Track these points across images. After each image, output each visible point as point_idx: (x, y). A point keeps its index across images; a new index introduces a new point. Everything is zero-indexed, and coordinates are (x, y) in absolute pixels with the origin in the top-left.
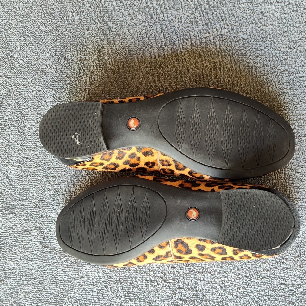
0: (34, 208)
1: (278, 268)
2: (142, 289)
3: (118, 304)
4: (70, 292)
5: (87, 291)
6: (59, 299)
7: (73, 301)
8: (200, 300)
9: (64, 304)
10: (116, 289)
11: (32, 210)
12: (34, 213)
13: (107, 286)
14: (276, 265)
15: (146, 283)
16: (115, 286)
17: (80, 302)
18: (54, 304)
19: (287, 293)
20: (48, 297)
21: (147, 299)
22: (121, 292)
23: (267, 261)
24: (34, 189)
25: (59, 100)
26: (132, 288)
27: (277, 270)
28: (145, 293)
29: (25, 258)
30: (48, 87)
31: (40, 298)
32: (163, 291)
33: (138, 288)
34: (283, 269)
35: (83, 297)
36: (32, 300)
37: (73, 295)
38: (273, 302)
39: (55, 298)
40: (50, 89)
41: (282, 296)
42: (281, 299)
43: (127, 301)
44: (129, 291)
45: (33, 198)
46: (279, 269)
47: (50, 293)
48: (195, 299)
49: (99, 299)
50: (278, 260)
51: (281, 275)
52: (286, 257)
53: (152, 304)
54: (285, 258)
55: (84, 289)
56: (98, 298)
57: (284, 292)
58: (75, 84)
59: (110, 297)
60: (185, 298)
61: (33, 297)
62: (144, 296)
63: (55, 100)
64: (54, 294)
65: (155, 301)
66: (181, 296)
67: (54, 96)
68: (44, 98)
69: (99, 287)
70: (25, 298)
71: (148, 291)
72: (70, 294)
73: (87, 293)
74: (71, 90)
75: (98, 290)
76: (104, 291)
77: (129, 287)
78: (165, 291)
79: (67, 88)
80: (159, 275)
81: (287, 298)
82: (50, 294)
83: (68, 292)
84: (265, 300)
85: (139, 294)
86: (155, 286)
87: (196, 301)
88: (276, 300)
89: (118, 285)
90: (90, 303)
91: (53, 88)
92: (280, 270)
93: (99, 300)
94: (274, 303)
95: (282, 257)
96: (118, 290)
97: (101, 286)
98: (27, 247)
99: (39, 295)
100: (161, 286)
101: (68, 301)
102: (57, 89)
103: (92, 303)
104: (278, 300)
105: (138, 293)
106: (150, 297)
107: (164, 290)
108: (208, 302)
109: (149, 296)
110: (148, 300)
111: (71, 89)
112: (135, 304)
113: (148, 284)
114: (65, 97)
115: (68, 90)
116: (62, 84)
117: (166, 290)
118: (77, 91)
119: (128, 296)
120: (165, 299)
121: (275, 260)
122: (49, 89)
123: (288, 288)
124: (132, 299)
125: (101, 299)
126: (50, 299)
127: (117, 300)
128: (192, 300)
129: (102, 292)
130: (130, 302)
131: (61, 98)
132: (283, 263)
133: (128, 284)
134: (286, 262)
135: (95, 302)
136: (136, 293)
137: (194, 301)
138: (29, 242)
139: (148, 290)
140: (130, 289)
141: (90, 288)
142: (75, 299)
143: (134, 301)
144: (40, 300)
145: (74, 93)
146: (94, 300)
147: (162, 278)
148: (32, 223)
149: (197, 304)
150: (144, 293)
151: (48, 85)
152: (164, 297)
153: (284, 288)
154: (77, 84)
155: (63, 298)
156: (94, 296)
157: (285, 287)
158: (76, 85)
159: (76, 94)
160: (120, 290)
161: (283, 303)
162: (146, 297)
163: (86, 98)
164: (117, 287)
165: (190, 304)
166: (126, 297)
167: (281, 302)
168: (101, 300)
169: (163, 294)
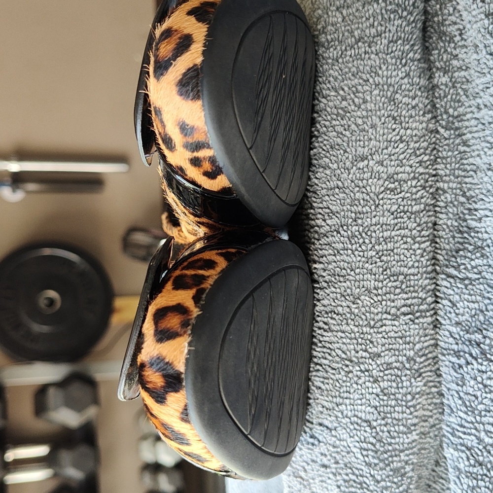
32: (481, 386)
78: (485, 386)
80: (473, 337)
107: (482, 383)
147: (478, 345)
152: (481, 403)
169: (479, 394)
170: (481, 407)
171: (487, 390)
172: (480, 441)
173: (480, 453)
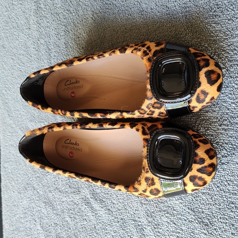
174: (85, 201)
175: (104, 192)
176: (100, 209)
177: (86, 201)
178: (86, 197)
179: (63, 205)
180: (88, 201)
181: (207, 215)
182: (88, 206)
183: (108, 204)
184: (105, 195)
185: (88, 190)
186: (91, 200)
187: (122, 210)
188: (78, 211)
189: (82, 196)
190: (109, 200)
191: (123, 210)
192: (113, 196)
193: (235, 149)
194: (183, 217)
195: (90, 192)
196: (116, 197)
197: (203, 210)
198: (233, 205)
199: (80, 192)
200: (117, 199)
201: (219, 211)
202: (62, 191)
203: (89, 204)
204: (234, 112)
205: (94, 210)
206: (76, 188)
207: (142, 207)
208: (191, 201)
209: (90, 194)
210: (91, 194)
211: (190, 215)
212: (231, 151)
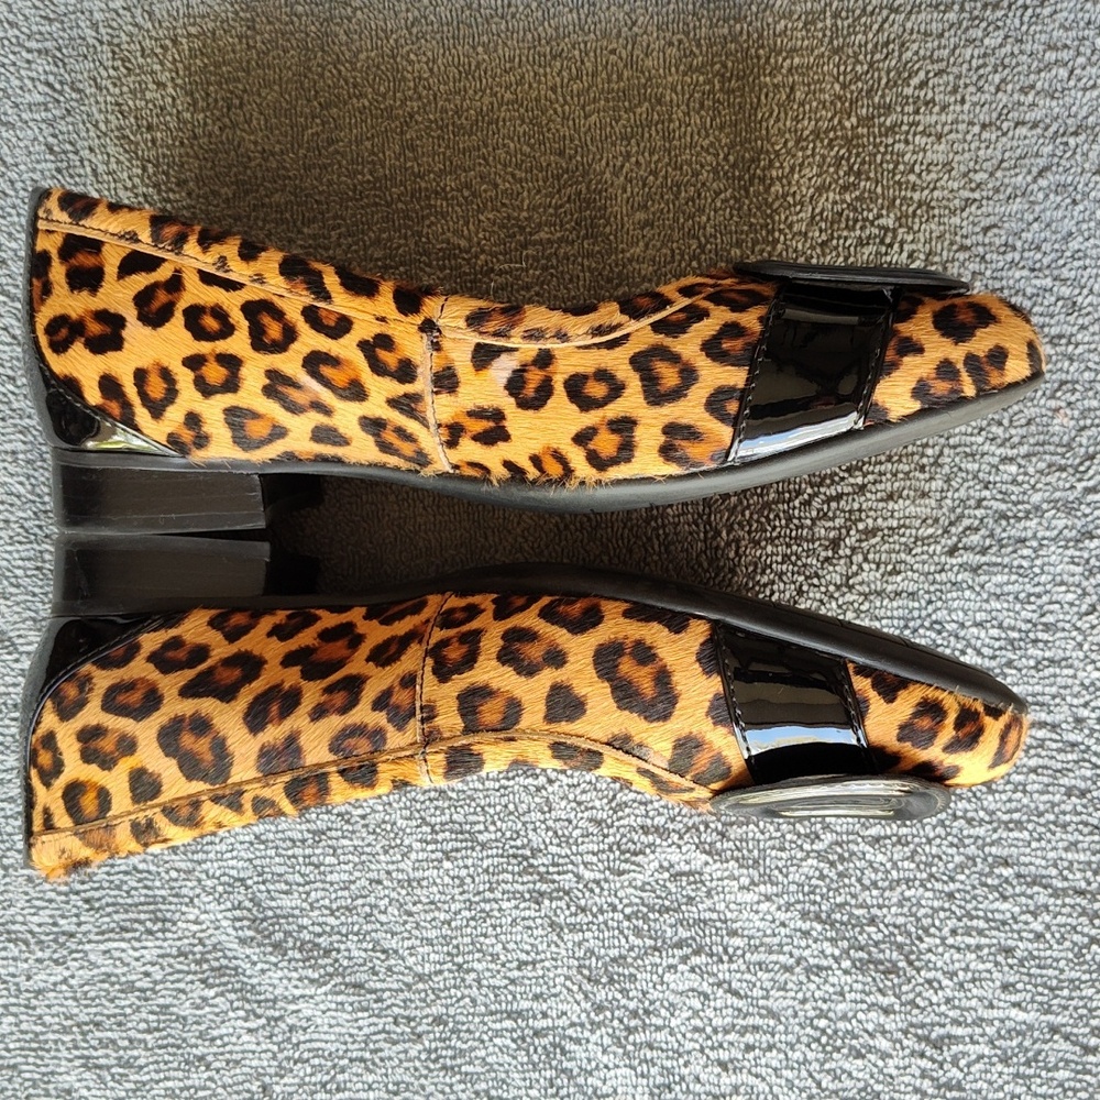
0: (20, 543)
1: (1015, 663)
2: (489, 805)
3: (400, 877)
4: (204, 856)
5: (270, 845)
6: (163, 888)
7: (220, 889)
8: (719, 820)
9: (187, 905)
10: (384, 822)
11: (10, 552)
12: (20, 563)
13: (347, 813)
14: (1010, 655)
15: (503, 782)
16: (380, 808)
17: (247, 888)
18: (145, 908)
19: (1059, 758)
20: (119, 888)
21: (513, 843)
22: (408, 831)
23: (973, 641)
24: (12, 469)
25: (74, 95)
26: (449, 808)
27: (1014, 672)
28: (503, 821)
29: (8, 748)
30: (19, 44)
31: (89, 894)
32: (574, 805)
33: (473, 804)
34: (1035, 668)
35: (255, 867)
36: (54, 905)
37: (216, 865)
38: (1004, 797)
39: (146, 887)
40: (29, 51)
41: (1040, 771)
42: (1034, 782)
43: (432, 861)
44: (438, 820)
45: (12, 505)
46: (1020, 670)
47: (123, 868)
48: (702, 822)
49: (322, 868)
50: (1015, 635)
51: (1030, 688)
52: (1044, 620)
53: (531, 861)
54: (1045, 624)
55: (257, 837)
56: (317, 867)
57: (1044, 753)
58: (130, 20)
59: (363, 853)
60: (660, 821)
61: (59, 893)
62: (499, 834)
63: (56, 96)
64: (141, 872)
65: (542, 847)
66: (647, 816)
67: (51, 79)
68: (10, 91)
69: (319, 822)
70: (28, 901)
71: (511, 813)
72: (205, 861)
73: (273, 852)
74: (117, 50)
75: (314, 833)
76: (339, 833)
77: (436, 808)
78: (579, 804)
79: (101, 43)
81: (1058, 775)
82: (126, 873)
83: (196, 857)
84: (975, 796)
85: (477, 828)
86: (538, 789)
87: (707, 827)
88: (1016, 787)
89: (390, 804)
90: (285, 887)
91: (40, 45)
92: (1024, 672)
93: (324, 873)
94: (1010, 800)
95: (1029, 621)
96: (395, 823)
97: (326, 817)
98: (10, 702)
99: (83, 883)
100: (561, 786)
101: (198, 891)
102: (59, 49)
103: (294, 887)
104: (1025, 785)
105: (475, 823)
106: (522, 833)
107: (575, 801)
108: (751, 826)
109: (517, 833)
110: (518, 848)
111: (118, 45)
112: (466, 867)
113: (511, 783)
114: (95, 80)
115: (105, 47)
116: (78, 27)
117: (584, 797)
118: (143, 50)
119: (436, 842)
120: (582, 836)
121: (1003, 635)
122: (24, 54)
123: (1058, 738)
124: (452, 851)
125: (328, 869)
126: (128, 892)
127: (393, 863)
128: (690, 825)
129: (330, 838)
130: (447, 865)
131: (81, 86)
132: (1035, 641)
133: (433, 794)
134: (1045, 636)
135: (308, 883)
136: (468, 827)
137: (698, 830)
138: (14, 680)
139: (511, 807)
140: (443, 813)
141: (283, 832)
142: (226, 878)
143: (462, 858)
144: (87, 901)
145: (130, 61)
146: (302, 875)
148: (18, 604)
149: (709, 840)
150: (499, 823)
151: (17, 37)
152: (577, 827)
153: (1043, 740)
154: (139, 20)
155: (180, 883)
156: (301, 860)
157: (1049, 735)
158: (136, 25)
159: (141, 60)
160: (400, 822)
161: (1045, 798)
162: (508, 834)
163: (181, 73)
164: (389, 811)
165: (681, 842)
166: (430, 848)
167: (1036, 796)
168: (331, 872)
169: (572, 816)
170: (576, 833)
171: (583, 808)
172: (579, 877)
173: (580, 895)
174: (198, 962)
175: (327, 902)
176: (297, 992)
177: (207, 961)
178: (204, 946)
179: (39, 1011)
180: (217, 959)
181: (891, 928)
182: (222, 988)
183: (350, 959)
184: (331, 920)
185: (223, 907)
186: (242, 951)
187: (440, 978)
188: (146, 1021)
189: (180, 939)
190: (355, 938)
191: (446, 974)
192: (383, 918)
193: (1016, 644)
194: (774, 957)
195: (238, 913)
196: (405, 918)
197: (874, 911)
198: (1007, 872)
199: (164, 920)
200: (408, 927)
201: (947, 905)
202: (31, 932)
203: (224, 975)
204: (1013, 498)
205: (259, 1002)
206: (136, 905)
207: (559, 942)
208: (814, 881)
209: (238, 924)
210: (246, 923)
211: (810, 942)
212: (998, 653)
